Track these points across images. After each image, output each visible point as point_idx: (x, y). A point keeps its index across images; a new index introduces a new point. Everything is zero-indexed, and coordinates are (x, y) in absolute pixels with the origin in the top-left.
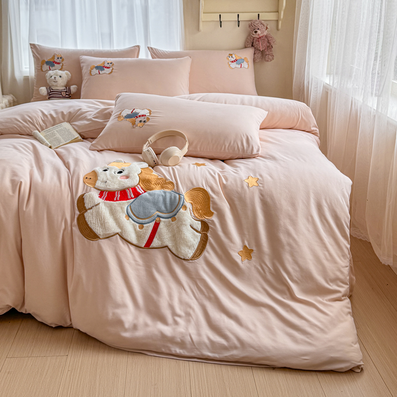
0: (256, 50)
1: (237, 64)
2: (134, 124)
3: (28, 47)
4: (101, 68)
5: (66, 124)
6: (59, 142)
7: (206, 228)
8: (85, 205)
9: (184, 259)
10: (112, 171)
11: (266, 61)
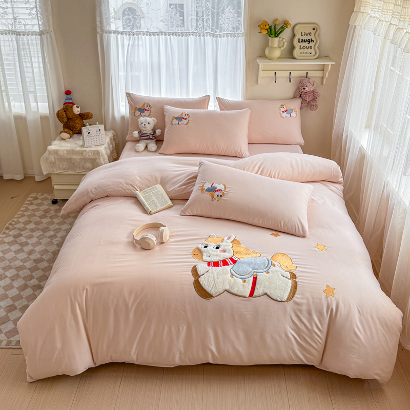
0: (303, 101)
1: (287, 113)
2: (213, 197)
3: (124, 96)
4: (180, 119)
5: (159, 187)
6: (156, 206)
7: (294, 276)
8: (199, 273)
9: (281, 302)
10: (212, 247)
11: (311, 110)
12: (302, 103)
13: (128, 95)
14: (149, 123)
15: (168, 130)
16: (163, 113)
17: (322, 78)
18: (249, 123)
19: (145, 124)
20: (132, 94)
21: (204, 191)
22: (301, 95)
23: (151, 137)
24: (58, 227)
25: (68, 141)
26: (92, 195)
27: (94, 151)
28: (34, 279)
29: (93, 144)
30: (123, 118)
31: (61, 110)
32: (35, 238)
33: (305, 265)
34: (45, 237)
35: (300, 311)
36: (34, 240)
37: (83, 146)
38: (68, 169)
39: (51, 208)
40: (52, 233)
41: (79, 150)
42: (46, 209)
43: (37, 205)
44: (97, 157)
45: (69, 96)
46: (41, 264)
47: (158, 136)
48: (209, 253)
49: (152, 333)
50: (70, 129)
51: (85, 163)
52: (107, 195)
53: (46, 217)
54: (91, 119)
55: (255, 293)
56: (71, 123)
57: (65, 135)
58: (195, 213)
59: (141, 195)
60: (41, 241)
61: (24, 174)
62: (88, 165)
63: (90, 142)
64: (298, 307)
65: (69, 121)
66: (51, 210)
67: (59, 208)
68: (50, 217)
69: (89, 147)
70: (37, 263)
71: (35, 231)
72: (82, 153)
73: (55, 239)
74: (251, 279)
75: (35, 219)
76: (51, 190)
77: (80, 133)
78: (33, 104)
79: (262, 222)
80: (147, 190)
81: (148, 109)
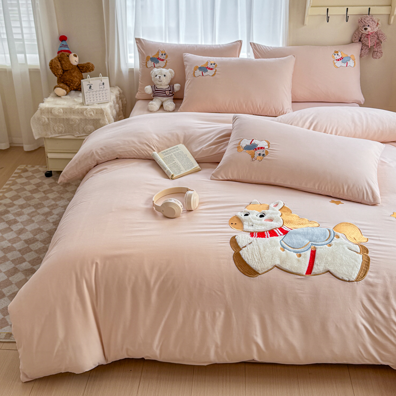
0: (364, 45)
1: (342, 62)
2: (253, 157)
4: (204, 69)
5: (182, 147)
6: (180, 170)
7: (364, 250)
8: (239, 244)
9: (349, 281)
10: (254, 215)
11: (374, 58)
12: (362, 49)
13: (138, 41)
14: (165, 76)
15: (189, 84)
16: (183, 64)
17: (389, 16)
18: (294, 75)
19: (160, 77)
20: (143, 39)
21: (242, 149)
22: (361, 38)
23: (167, 92)
24: (53, 202)
25: (64, 99)
26: (97, 157)
27: (97, 109)
28: (26, 263)
29: (95, 101)
30: (131, 71)
31: (55, 59)
32: (26, 215)
33: (379, 237)
34: (38, 214)
35: (374, 294)
36: (25, 218)
37: (83, 104)
38: (65, 132)
39: (44, 181)
40: (46, 210)
41: (78, 109)
42: (38, 182)
43: (27, 178)
44: (101, 117)
45: (64, 43)
46: (34, 244)
47: (177, 92)
48: (251, 221)
49: (180, 319)
50: (67, 84)
51: (86, 125)
52: (117, 158)
53: (39, 191)
54: (92, 72)
55: (314, 271)
56: (68, 76)
57: (60, 91)
58: (230, 177)
59: (159, 157)
60: (33, 218)
61: (10, 144)
62: (90, 127)
63: (92, 99)
64: (371, 288)
65: (65, 73)
66: (44, 184)
67: (54, 181)
68: (44, 192)
69: (91, 105)
70: (29, 244)
71: (25, 208)
72: (81, 112)
73: (51, 217)
74: (309, 253)
75: (25, 194)
76: (44, 160)
77: (78, 89)
78: (20, 56)
79: (319, 187)
80: (167, 151)
81: (163, 58)
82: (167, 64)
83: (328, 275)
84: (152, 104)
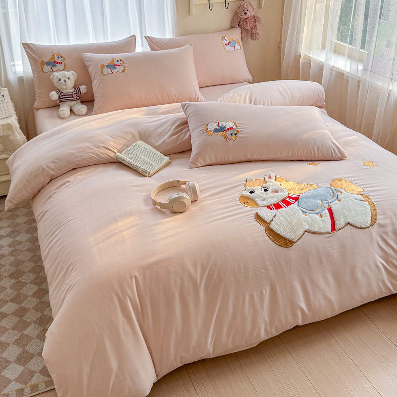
8: (266, 220)
9: (366, 228)
10: (259, 191)
11: (253, 40)
14: (69, 79)
16: (85, 64)
19: (64, 81)
20: (31, 44)
21: (212, 133)
23: (76, 96)
27: (4, 125)
30: (21, 80)
48: (261, 197)
52: (74, 167)
55: (337, 227)
64: (383, 229)
74: (326, 212)
80: (129, 150)
81: (60, 61)
82: (66, 66)
83: (348, 227)
84: (63, 110)
